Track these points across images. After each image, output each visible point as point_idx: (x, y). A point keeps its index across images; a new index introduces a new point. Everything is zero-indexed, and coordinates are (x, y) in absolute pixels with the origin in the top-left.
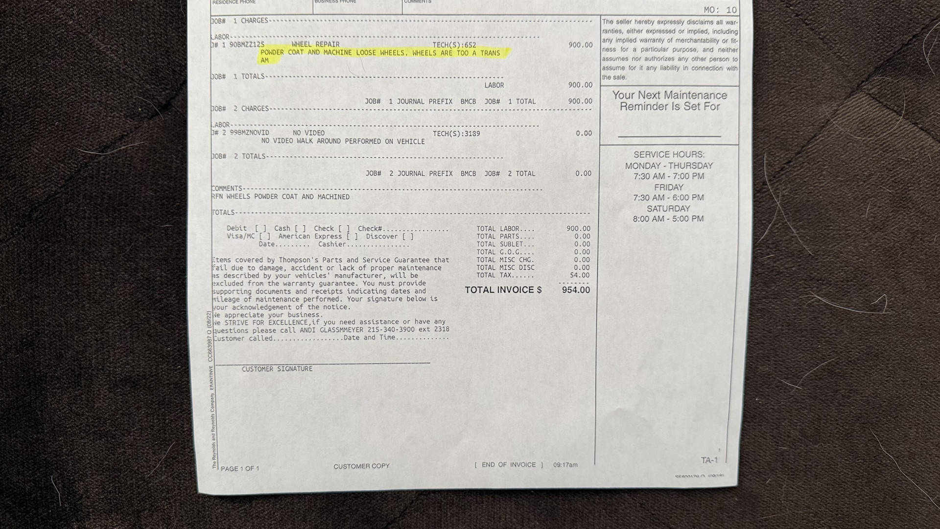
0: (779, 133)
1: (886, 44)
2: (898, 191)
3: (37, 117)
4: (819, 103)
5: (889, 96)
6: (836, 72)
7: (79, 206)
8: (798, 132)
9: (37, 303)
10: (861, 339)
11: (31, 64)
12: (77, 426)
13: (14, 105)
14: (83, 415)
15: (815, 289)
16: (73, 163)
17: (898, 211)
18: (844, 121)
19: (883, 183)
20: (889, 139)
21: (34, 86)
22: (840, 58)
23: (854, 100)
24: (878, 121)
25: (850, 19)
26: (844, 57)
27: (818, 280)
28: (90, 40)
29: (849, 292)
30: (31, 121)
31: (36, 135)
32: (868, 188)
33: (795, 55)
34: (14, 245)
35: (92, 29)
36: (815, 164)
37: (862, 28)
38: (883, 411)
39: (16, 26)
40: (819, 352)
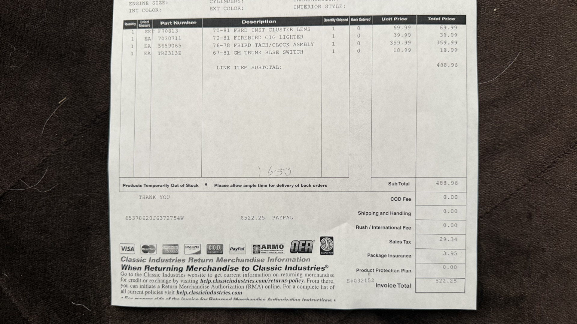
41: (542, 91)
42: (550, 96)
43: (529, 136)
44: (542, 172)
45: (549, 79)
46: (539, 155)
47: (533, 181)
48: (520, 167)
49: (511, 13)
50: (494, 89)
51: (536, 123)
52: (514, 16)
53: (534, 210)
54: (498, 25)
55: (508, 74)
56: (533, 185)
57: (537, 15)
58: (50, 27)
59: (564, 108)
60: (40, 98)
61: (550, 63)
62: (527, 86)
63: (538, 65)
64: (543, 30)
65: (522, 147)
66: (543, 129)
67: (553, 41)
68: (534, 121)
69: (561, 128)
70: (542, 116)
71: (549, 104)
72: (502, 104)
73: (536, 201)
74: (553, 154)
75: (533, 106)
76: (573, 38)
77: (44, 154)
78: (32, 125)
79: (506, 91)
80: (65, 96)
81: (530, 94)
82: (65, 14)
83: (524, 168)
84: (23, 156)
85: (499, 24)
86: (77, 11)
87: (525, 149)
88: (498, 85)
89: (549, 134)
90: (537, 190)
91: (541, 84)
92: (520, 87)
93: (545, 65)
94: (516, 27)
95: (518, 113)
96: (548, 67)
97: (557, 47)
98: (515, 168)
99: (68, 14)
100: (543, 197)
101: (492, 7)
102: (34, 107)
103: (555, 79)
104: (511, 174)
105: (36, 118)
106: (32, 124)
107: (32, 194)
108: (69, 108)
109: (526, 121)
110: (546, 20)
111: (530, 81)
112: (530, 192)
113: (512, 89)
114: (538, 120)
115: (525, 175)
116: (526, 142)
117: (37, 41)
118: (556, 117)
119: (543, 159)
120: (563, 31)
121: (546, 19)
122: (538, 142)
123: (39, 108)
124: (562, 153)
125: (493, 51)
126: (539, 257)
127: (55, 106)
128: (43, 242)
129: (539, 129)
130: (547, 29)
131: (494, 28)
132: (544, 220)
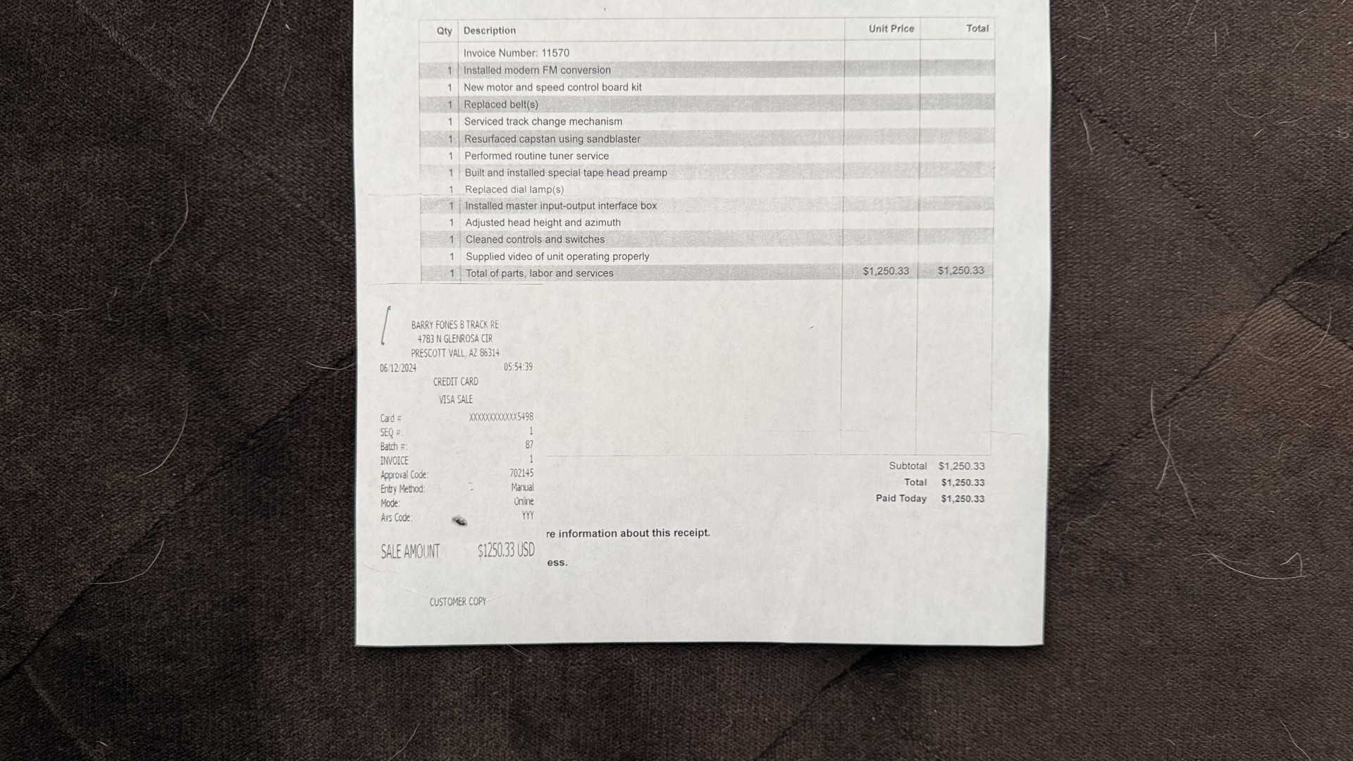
0: (1172, 354)
1: (1308, 242)
2: (1320, 427)
3: (255, 321)
4: (1222, 313)
5: (1310, 305)
6: (1245, 275)
7: (307, 433)
8: (1195, 351)
9: (252, 551)
10: (1267, 607)
11: (249, 255)
12: (299, 702)
13: (227, 307)
14: (306, 688)
15: (1212, 545)
16: (301, 380)
17: (1319, 451)
18: (1254, 336)
19: (1301, 415)
20: (1309, 360)
21: (251, 283)
22: (1250, 259)
23: (1267, 308)
24: (1296, 337)
25: (1264, 211)
26: (1256, 258)
27: (1216, 535)
28: (323, 227)
29: (1253, 550)
30: (248, 327)
31: (254, 343)
32: (1282, 422)
33: (1194, 256)
34: (225, 478)
35: (324, 214)
36: (1215, 392)
37: (1278, 222)
38: (1295, 695)
39: (231, 209)
40: (1215, 622)
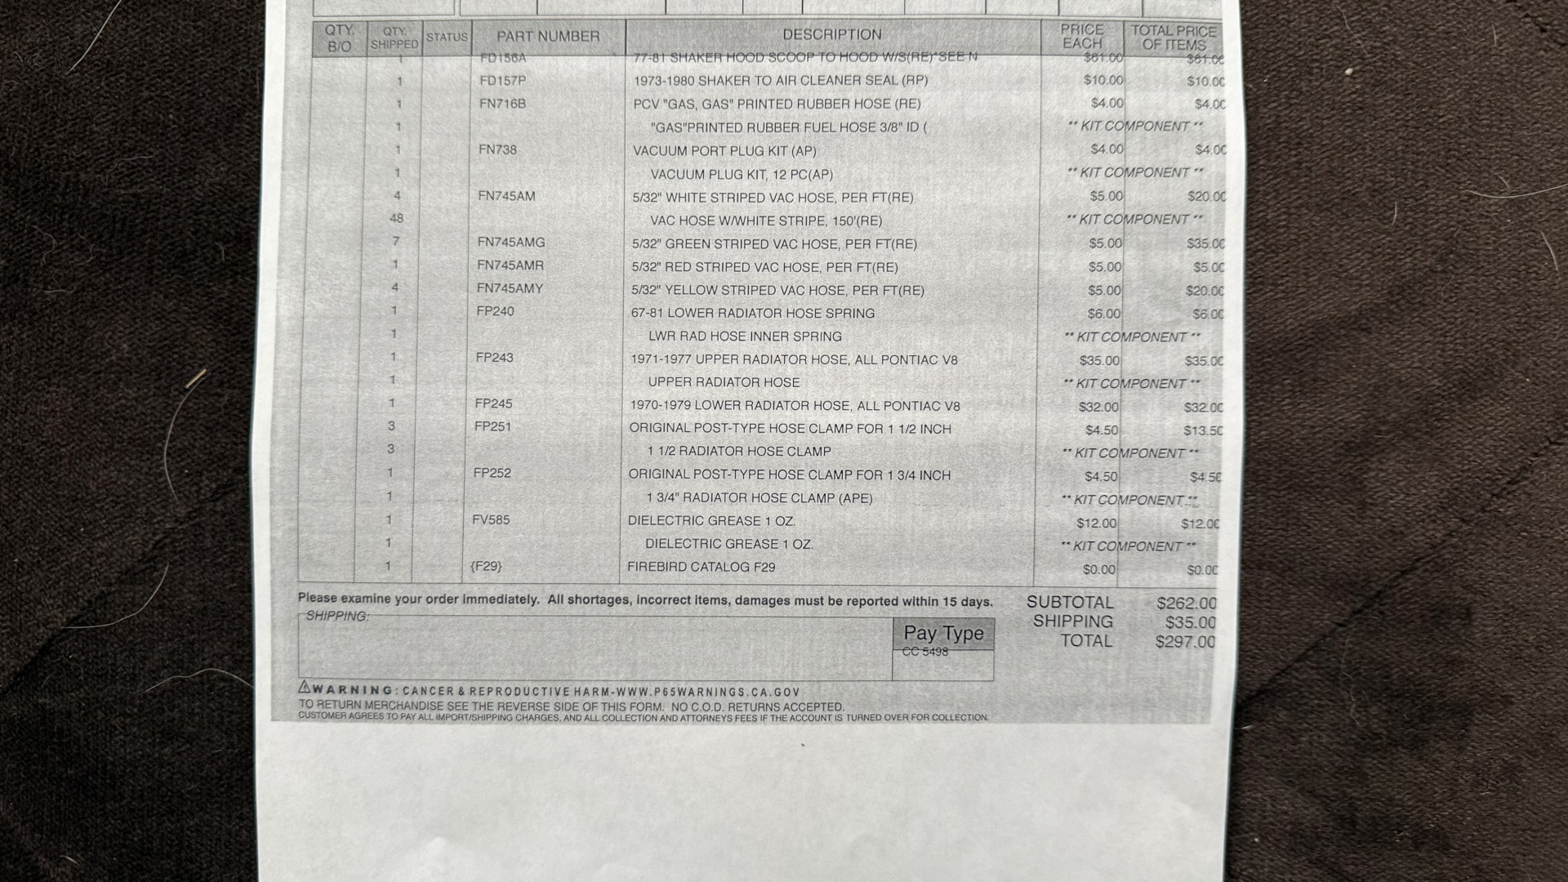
41: (1483, 281)
42: (1504, 294)
43: (1455, 403)
44: (1494, 495)
45: (1500, 249)
46: (1482, 451)
47: (1471, 521)
48: (1434, 487)
49: (1391, 79)
50: (1356, 285)
51: (1472, 368)
52: (1398, 85)
53: (1478, 598)
54: (1360, 112)
55: (1390, 241)
56: (1470, 534)
57: (1460, 79)
58: (147, 178)
59: (1541, 325)
60: (135, 375)
61: (1500, 207)
62: (1443, 271)
63: (1468, 214)
64: (1477, 119)
65: (1437, 434)
66: (1490, 382)
67: (1505, 146)
68: (1467, 364)
69: (1538, 378)
70: (1486, 348)
71: (1504, 316)
72: (1381, 323)
73: (1481, 574)
74: (1521, 447)
75: (1462, 323)
76: (1555, 136)
77: (157, 526)
78: (118, 449)
79: (1390, 287)
80: (204, 364)
81: (1451, 290)
82: (188, 140)
83: (1448, 490)
84: (98, 535)
85: (1361, 108)
86: (220, 131)
87: (1448, 439)
88: (1369, 272)
89: (1506, 395)
90: (1483, 543)
91: (1478, 262)
92: (1425, 273)
93: (1487, 212)
94: (1407, 115)
95: (1423, 344)
96: (1496, 217)
97: (1517, 161)
98: (1424, 491)
99: (195, 140)
100: (1499, 561)
101: (1340, 64)
102: (120, 399)
103: (1515, 248)
104: (1415, 506)
105: (125, 430)
106: (117, 446)
107: (131, 638)
108: (216, 398)
109: (1445, 363)
110: (1485, 91)
111: (1452, 256)
112: (1465, 550)
113: (1403, 280)
114: (1477, 361)
115: (1451, 506)
116: (1447, 421)
117: (114, 217)
118: (1524, 349)
119: (1495, 462)
120: (1528, 118)
121: (1484, 88)
122: (1479, 417)
123: (134, 403)
124: (1542, 442)
125: (1349, 182)
126: (1496, 719)
127: (176, 393)
128: (169, 764)
129: (1480, 384)
130: (1487, 116)
131: (1349, 121)
132: (1505, 621)
